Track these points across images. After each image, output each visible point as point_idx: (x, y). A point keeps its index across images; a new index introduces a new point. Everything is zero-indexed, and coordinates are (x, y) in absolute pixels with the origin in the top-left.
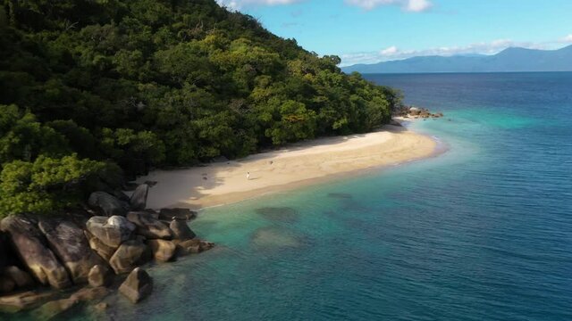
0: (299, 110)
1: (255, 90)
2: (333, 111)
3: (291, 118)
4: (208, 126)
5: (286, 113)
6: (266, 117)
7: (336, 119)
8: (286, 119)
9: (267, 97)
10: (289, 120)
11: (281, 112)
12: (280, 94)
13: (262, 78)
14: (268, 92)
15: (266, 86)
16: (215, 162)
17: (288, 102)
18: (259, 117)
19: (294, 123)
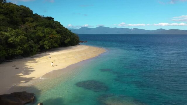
0: (53, 33)
1: (27, 23)
2: (64, 35)
5: (47, 34)
7: (65, 39)
8: (48, 37)
9: (34, 27)
10: (50, 37)
11: (45, 33)
12: (41, 25)
13: (29, 18)
14: (35, 24)
15: (32, 22)
16: (16, 59)
17: (47, 29)
18: (37, 34)
19: (52, 38)
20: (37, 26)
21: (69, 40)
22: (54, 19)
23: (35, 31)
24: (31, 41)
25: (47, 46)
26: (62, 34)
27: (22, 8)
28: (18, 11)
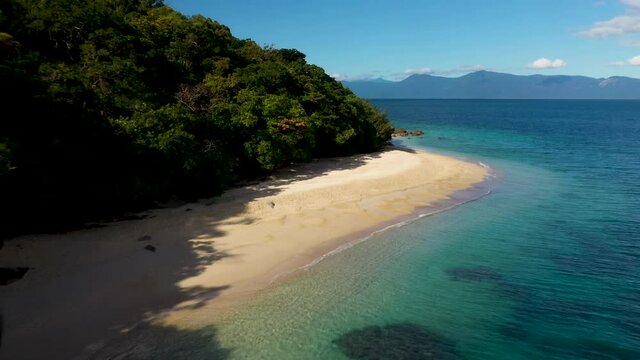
0: (293, 110)
1: (208, 76)
2: (334, 117)
3: (282, 123)
4: (145, 130)
5: (272, 115)
6: (246, 119)
7: (338, 129)
8: (275, 126)
9: (231, 89)
10: (281, 127)
11: (265, 113)
12: (254, 84)
13: (217, 60)
14: (232, 81)
15: (226, 73)
16: (160, 208)
17: (272, 97)
18: (234, 119)
19: (287, 132)
20: (241, 86)
21: (350, 133)
22: (304, 56)
23: (230, 106)
24: (210, 145)
25: (268, 159)
26: (325, 114)
27: (197, 27)
28: (182, 36)
